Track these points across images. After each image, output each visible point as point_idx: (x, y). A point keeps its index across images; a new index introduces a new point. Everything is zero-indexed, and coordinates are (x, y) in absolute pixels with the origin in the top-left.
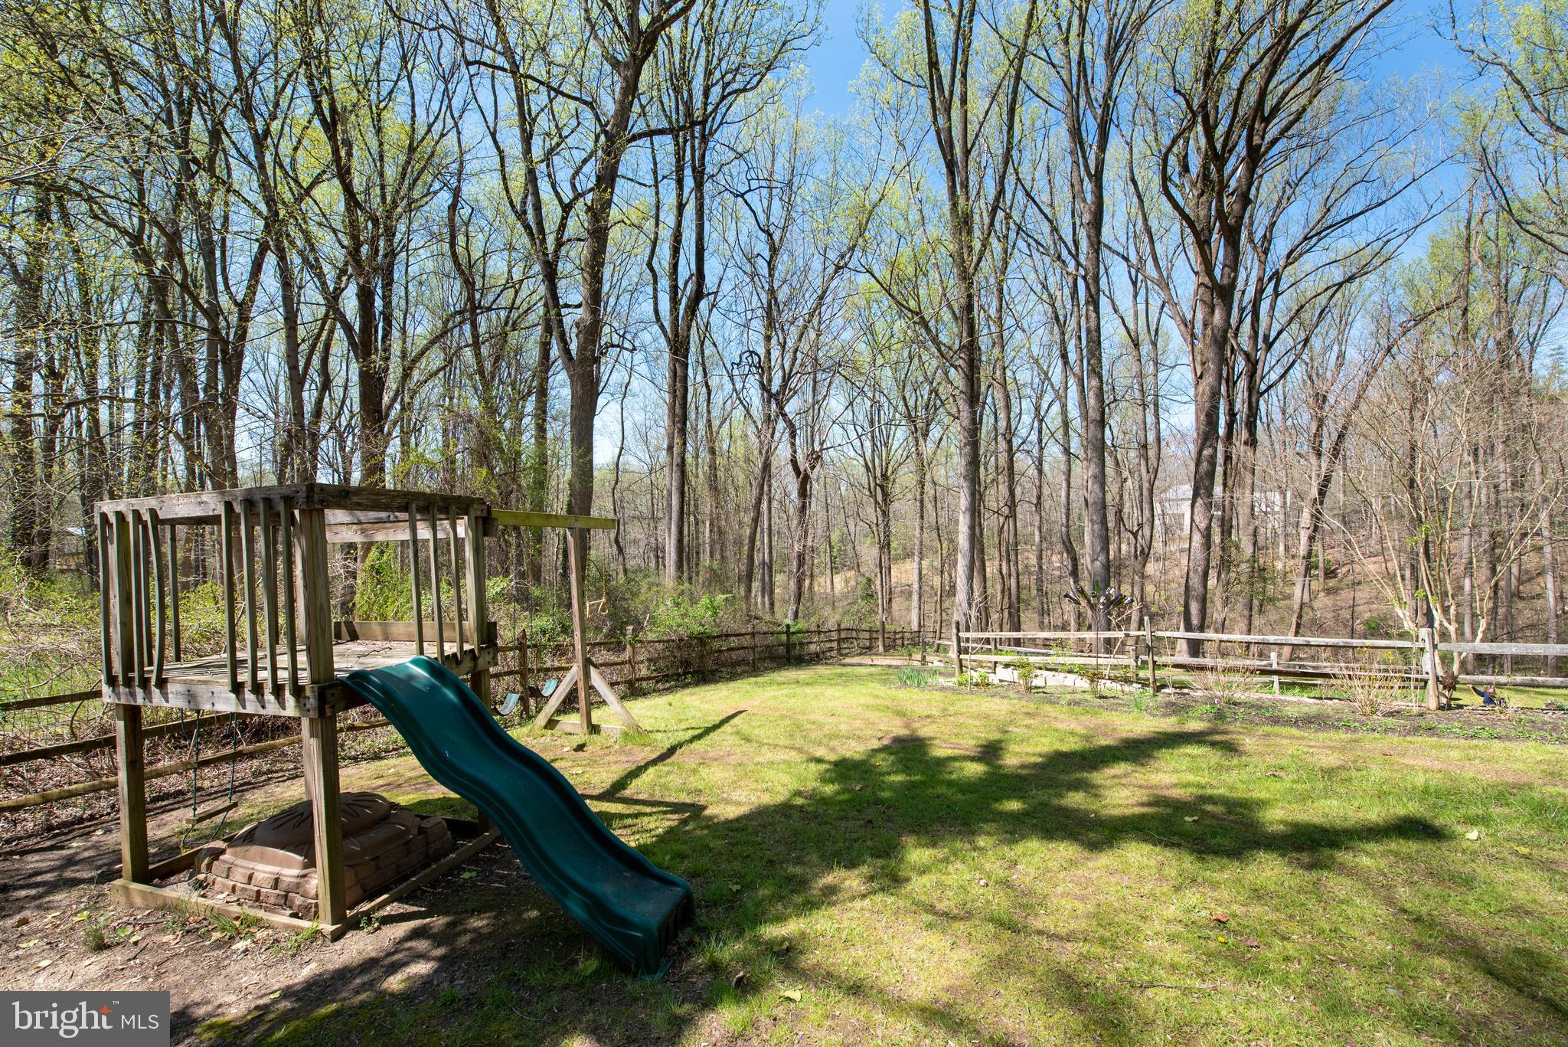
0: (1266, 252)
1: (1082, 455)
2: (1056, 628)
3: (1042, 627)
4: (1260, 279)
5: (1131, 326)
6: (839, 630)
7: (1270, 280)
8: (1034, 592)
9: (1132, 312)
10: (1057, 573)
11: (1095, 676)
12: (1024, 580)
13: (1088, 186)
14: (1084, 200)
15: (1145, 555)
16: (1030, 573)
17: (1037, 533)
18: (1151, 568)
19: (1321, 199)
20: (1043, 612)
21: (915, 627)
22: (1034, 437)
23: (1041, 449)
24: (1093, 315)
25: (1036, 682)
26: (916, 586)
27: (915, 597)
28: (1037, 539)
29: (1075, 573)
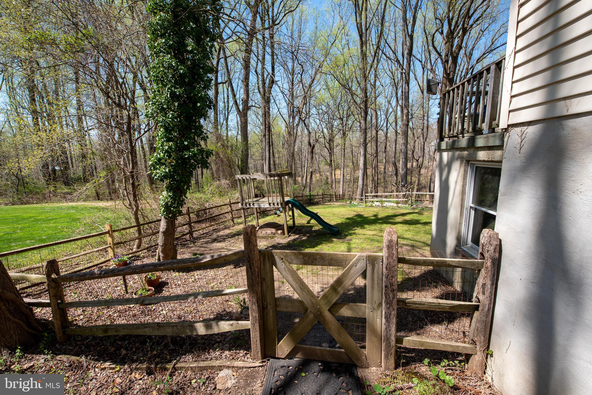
0: (470, 59)
1: (401, 134)
2: (389, 192)
3: (384, 192)
4: (467, 69)
5: (421, 85)
6: (323, 195)
7: (470, 69)
8: (382, 180)
9: (422, 80)
10: (390, 173)
11: (397, 203)
12: (379, 177)
13: (408, 39)
14: (406, 45)
15: (420, 167)
16: (381, 174)
17: (384, 160)
18: (423, 171)
19: (490, 39)
20: (386, 187)
21: (341, 193)
22: (385, 125)
23: (387, 129)
24: (407, 87)
25: (384, 205)
26: (342, 179)
27: (341, 183)
28: (384, 161)
29: (396, 175)
